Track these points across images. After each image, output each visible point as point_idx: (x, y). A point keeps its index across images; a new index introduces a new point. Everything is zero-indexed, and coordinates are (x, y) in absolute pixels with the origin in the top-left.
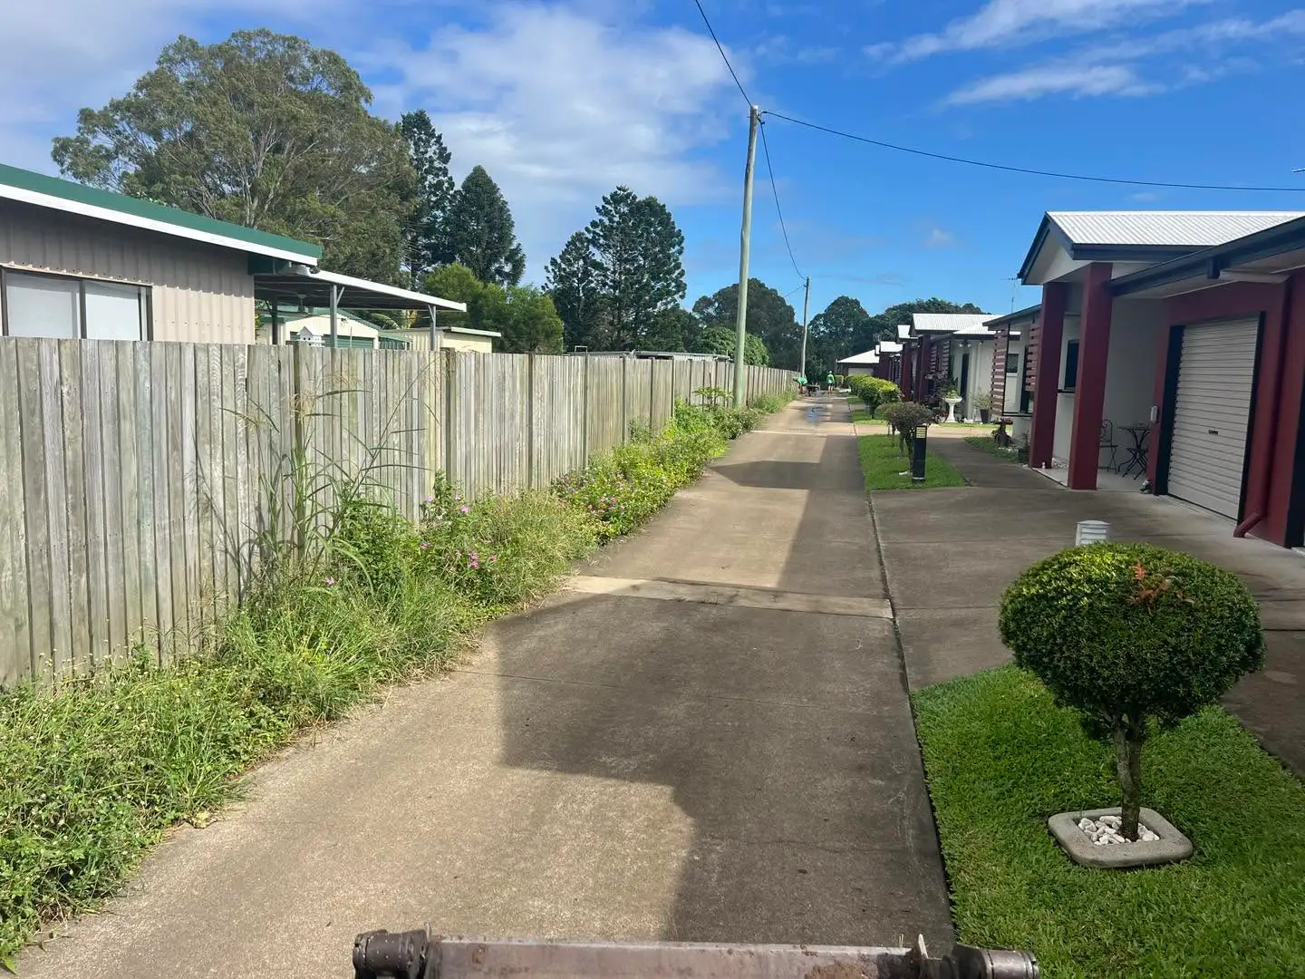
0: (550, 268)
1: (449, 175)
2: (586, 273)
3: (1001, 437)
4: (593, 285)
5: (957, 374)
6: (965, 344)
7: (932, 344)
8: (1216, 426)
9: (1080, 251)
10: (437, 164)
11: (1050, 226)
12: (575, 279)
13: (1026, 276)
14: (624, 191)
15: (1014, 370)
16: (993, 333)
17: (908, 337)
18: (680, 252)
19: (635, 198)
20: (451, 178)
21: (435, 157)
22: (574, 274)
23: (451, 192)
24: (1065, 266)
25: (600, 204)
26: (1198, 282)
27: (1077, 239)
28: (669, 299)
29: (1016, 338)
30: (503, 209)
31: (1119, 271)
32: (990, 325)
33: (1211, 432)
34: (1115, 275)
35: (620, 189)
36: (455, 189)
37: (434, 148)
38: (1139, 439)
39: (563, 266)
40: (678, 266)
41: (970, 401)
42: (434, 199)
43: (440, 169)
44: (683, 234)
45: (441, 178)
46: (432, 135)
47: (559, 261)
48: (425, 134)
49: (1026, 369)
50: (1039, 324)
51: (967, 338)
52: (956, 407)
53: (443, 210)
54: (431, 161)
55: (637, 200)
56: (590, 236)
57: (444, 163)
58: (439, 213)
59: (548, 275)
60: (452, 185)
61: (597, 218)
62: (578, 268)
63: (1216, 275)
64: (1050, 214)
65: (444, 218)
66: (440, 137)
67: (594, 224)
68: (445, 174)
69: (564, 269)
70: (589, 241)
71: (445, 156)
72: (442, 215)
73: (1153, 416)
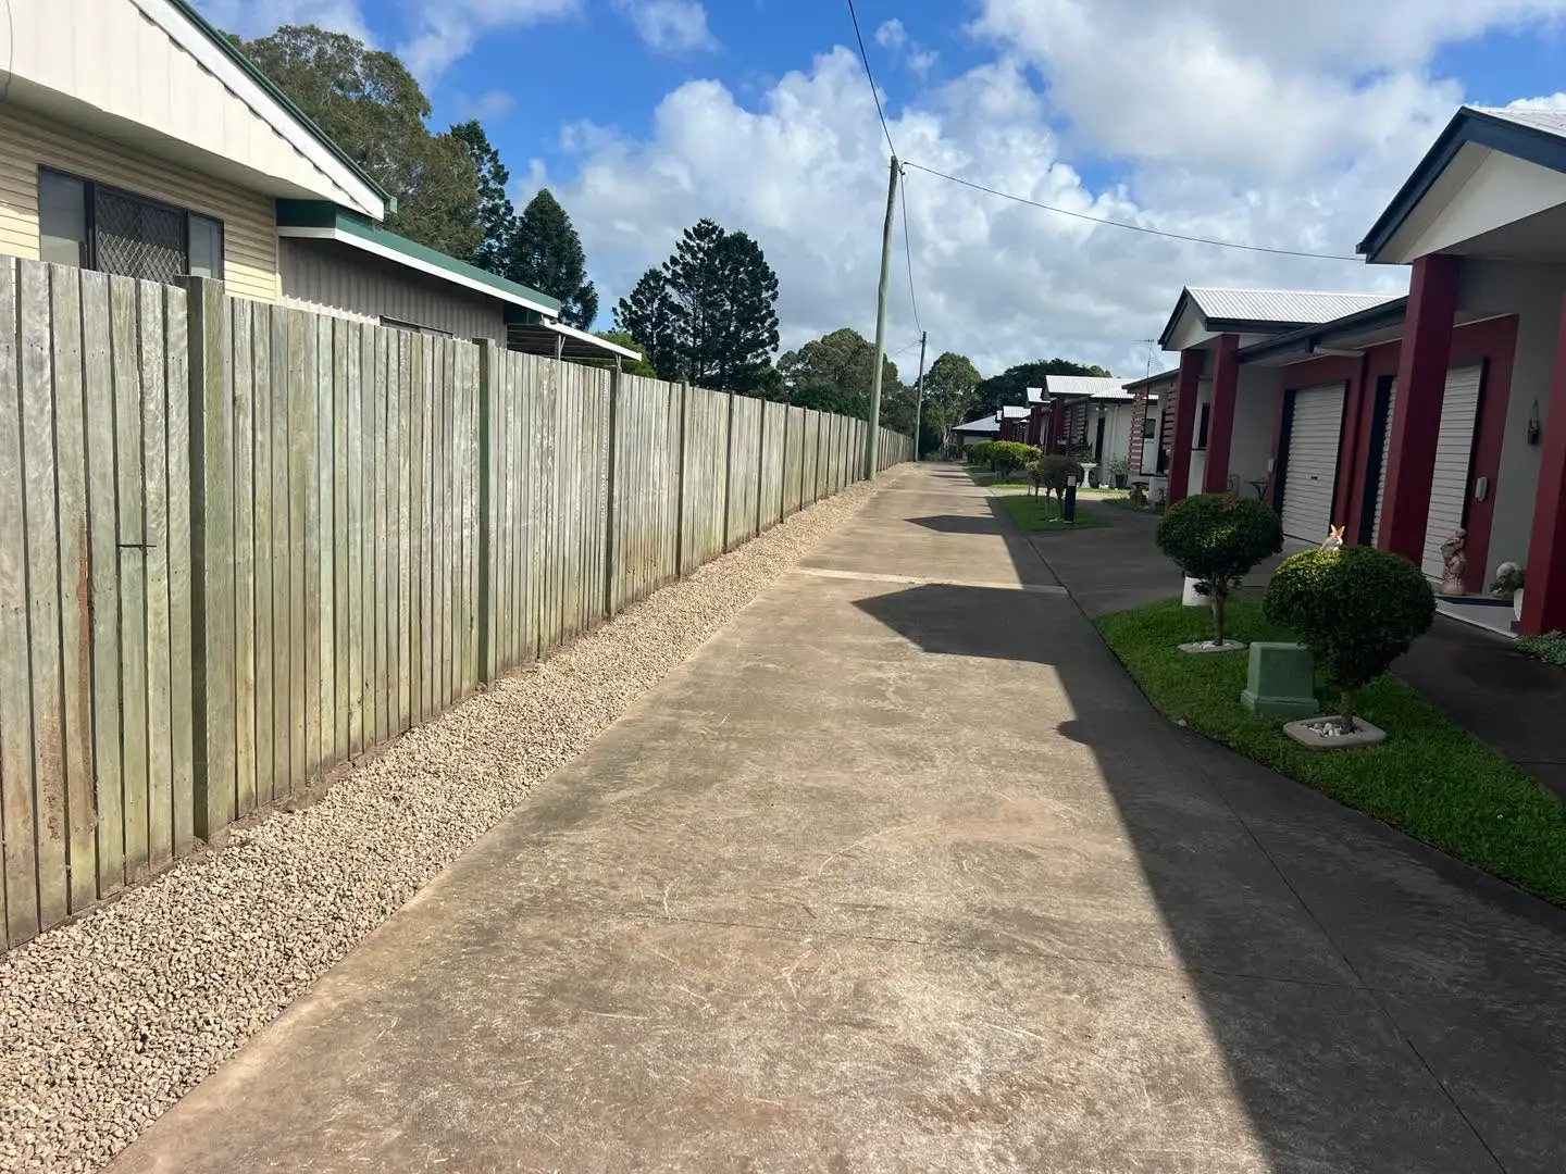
0: (619, 310)
1: (506, 198)
2: (662, 317)
3: (1138, 498)
4: (669, 331)
5: (1092, 438)
6: (1102, 408)
7: (1066, 407)
8: (1315, 472)
9: (1212, 323)
10: (493, 185)
11: (1188, 299)
12: (648, 324)
13: (1166, 342)
14: (709, 224)
15: (1151, 436)
16: (1131, 396)
17: (1040, 400)
18: (774, 297)
19: (722, 232)
20: (508, 202)
21: (488, 176)
22: (648, 318)
23: (509, 218)
24: (1199, 336)
25: (682, 237)
26: (1298, 355)
27: (1210, 314)
28: (760, 351)
29: (1154, 402)
30: (572, 240)
31: (1246, 341)
32: (1130, 388)
33: (1313, 478)
34: (1242, 344)
35: (703, 222)
36: (514, 214)
37: (489, 165)
38: (1262, 491)
39: (634, 308)
40: (771, 314)
41: (1105, 467)
42: (488, 225)
43: (495, 191)
44: (777, 277)
45: (497, 201)
46: (487, 151)
47: (629, 302)
48: (479, 149)
49: (1162, 436)
50: (1176, 387)
51: (1104, 401)
52: (1090, 472)
53: (499, 238)
54: (486, 182)
55: (725, 235)
56: (668, 275)
57: (500, 183)
58: (493, 242)
59: (616, 317)
60: (510, 210)
61: (677, 254)
62: (652, 311)
63: (1311, 350)
64: (1188, 288)
65: (500, 249)
66: (496, 153)
67: (674, 261)
68: (502, 196)
69: (636, 312)
70: (667, 281)
71: (501, 176)
72: (497, 244)
73: (1270, 469)
